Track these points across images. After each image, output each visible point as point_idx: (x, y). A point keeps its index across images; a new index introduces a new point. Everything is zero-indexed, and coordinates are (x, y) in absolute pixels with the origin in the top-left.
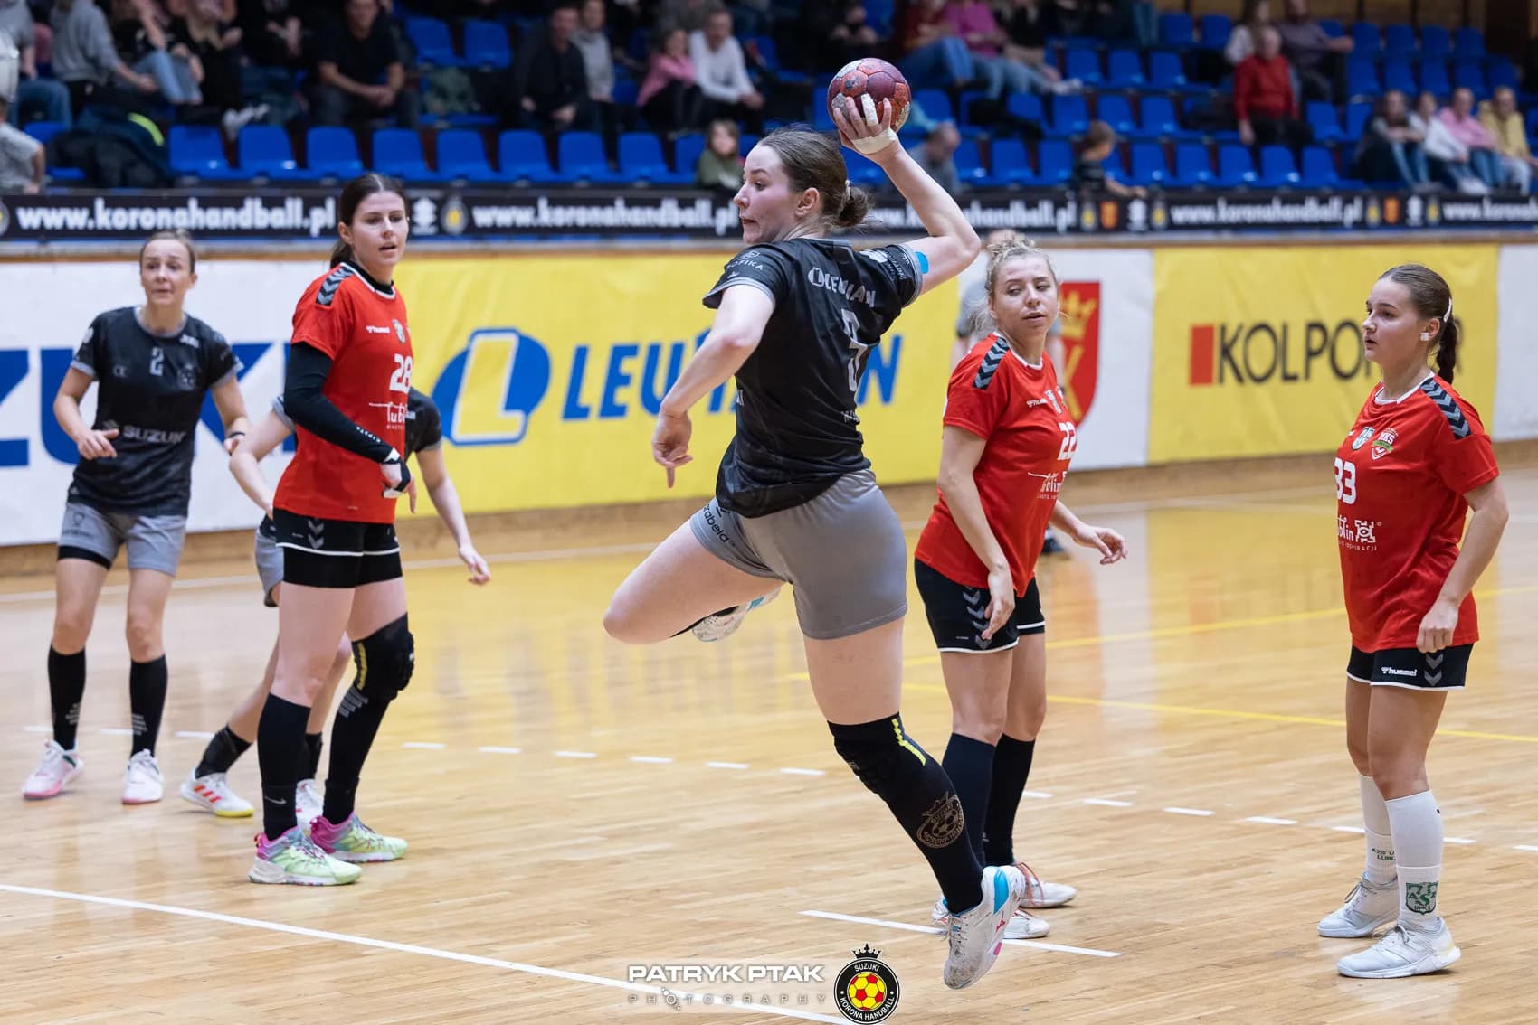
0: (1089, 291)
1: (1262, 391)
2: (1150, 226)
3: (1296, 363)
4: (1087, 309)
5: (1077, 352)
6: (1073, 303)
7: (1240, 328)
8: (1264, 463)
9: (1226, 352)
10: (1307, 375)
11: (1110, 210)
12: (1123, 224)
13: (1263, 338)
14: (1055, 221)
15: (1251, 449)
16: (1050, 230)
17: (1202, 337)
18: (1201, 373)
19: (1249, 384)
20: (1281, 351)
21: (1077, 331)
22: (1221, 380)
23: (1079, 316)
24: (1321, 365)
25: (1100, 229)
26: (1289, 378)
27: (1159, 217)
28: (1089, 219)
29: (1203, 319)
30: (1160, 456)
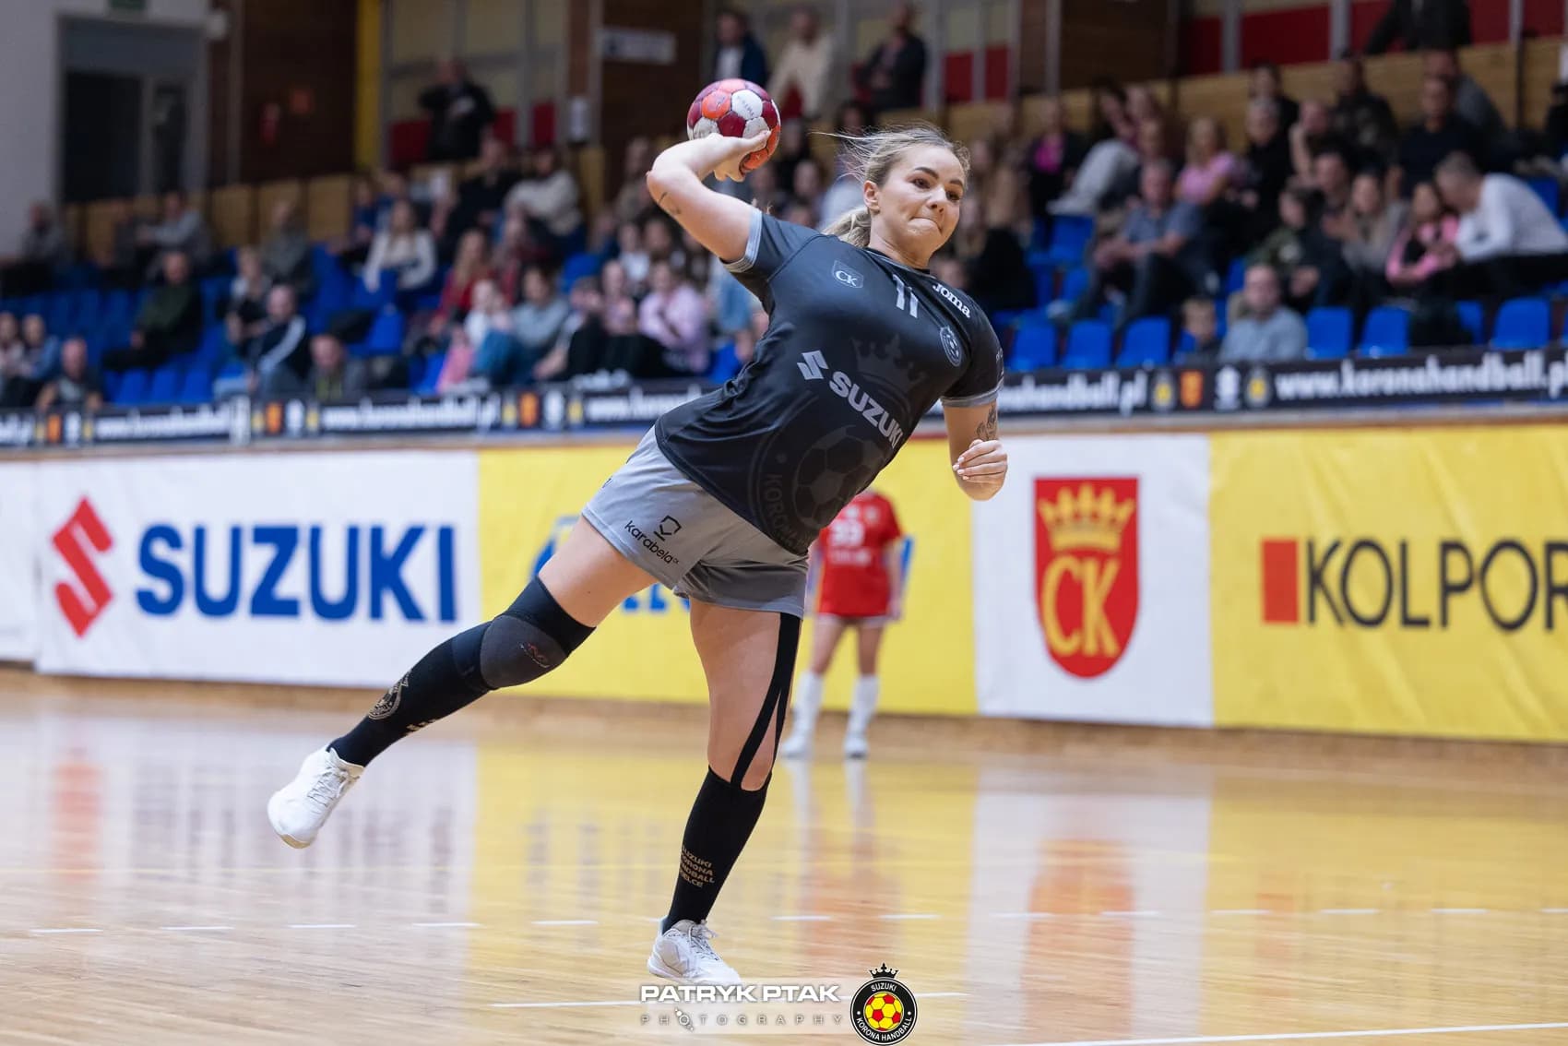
0: (1125, 489)
1: (1371, 639)
2: (1243, 404)
3: (1424, 599)
4: (1123, 512)
5: (1112, 569)
6: (1106, 504)
7: (1335, 547)
8: (1388, 744)
9: (1316, 578)
10: (1444, 621)
11: (1192, 383)
12: (1208, 401)
13: (1367, 560)
14: (1119, 400)
15: (1364, 721)
16: (1112, 411)
17: (1278, 557)
18: (1279, 605)
19: (1352, 628)
20: (1397, 583)
21: (1109, 540)
22: (1312, 617)
23: (1113, 521)
24: (1466, 607)
25: (1179, 407)
26: (1409, 621)
27: (1258, 390)
28: (1164, 394)
29: (1279, 531)
30: (1230, 718)
